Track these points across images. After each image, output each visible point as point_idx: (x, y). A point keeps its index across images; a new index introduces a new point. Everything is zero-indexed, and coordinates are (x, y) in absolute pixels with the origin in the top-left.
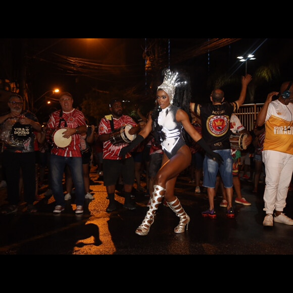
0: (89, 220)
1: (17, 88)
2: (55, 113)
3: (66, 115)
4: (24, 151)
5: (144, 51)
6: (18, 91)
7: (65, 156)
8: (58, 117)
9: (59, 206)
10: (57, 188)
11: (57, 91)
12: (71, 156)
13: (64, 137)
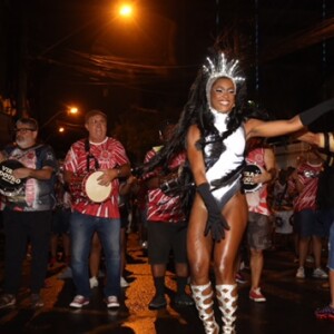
0: (127, 321)
1: (13, 107)
2: (77, 145)
3: (96, 148)
4: (26, 209)
5: (214, 41)
6: (14, 113)
7: (98, 215)
8: (83, 152)
9: (80, 297)
10: (79, 267)
11: (74, 110)
12: (106, 216)
13: (100, 184)
